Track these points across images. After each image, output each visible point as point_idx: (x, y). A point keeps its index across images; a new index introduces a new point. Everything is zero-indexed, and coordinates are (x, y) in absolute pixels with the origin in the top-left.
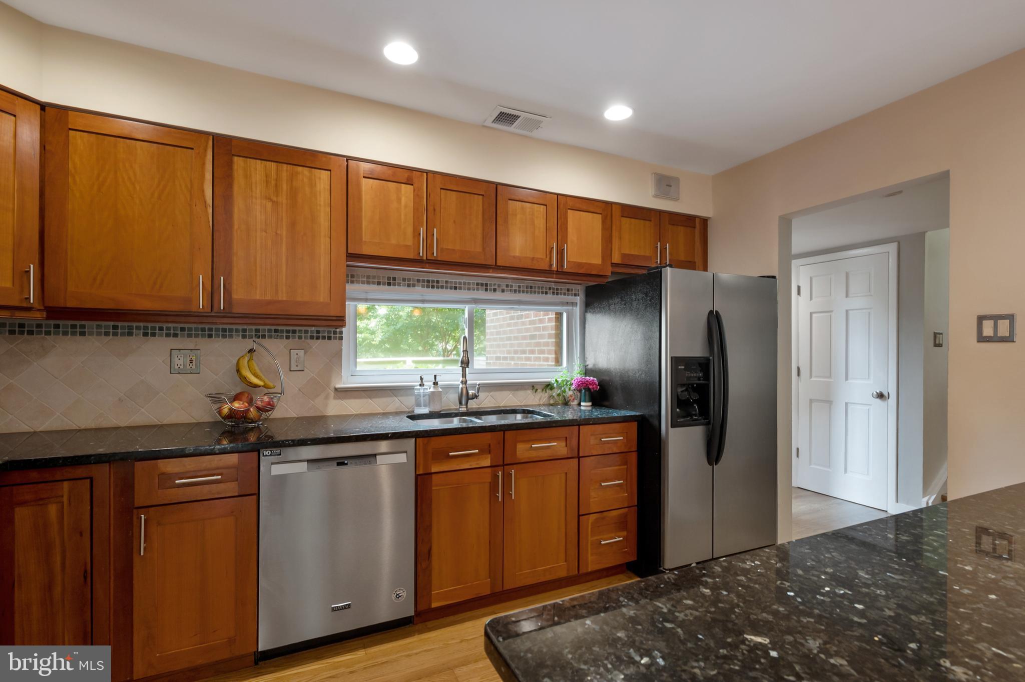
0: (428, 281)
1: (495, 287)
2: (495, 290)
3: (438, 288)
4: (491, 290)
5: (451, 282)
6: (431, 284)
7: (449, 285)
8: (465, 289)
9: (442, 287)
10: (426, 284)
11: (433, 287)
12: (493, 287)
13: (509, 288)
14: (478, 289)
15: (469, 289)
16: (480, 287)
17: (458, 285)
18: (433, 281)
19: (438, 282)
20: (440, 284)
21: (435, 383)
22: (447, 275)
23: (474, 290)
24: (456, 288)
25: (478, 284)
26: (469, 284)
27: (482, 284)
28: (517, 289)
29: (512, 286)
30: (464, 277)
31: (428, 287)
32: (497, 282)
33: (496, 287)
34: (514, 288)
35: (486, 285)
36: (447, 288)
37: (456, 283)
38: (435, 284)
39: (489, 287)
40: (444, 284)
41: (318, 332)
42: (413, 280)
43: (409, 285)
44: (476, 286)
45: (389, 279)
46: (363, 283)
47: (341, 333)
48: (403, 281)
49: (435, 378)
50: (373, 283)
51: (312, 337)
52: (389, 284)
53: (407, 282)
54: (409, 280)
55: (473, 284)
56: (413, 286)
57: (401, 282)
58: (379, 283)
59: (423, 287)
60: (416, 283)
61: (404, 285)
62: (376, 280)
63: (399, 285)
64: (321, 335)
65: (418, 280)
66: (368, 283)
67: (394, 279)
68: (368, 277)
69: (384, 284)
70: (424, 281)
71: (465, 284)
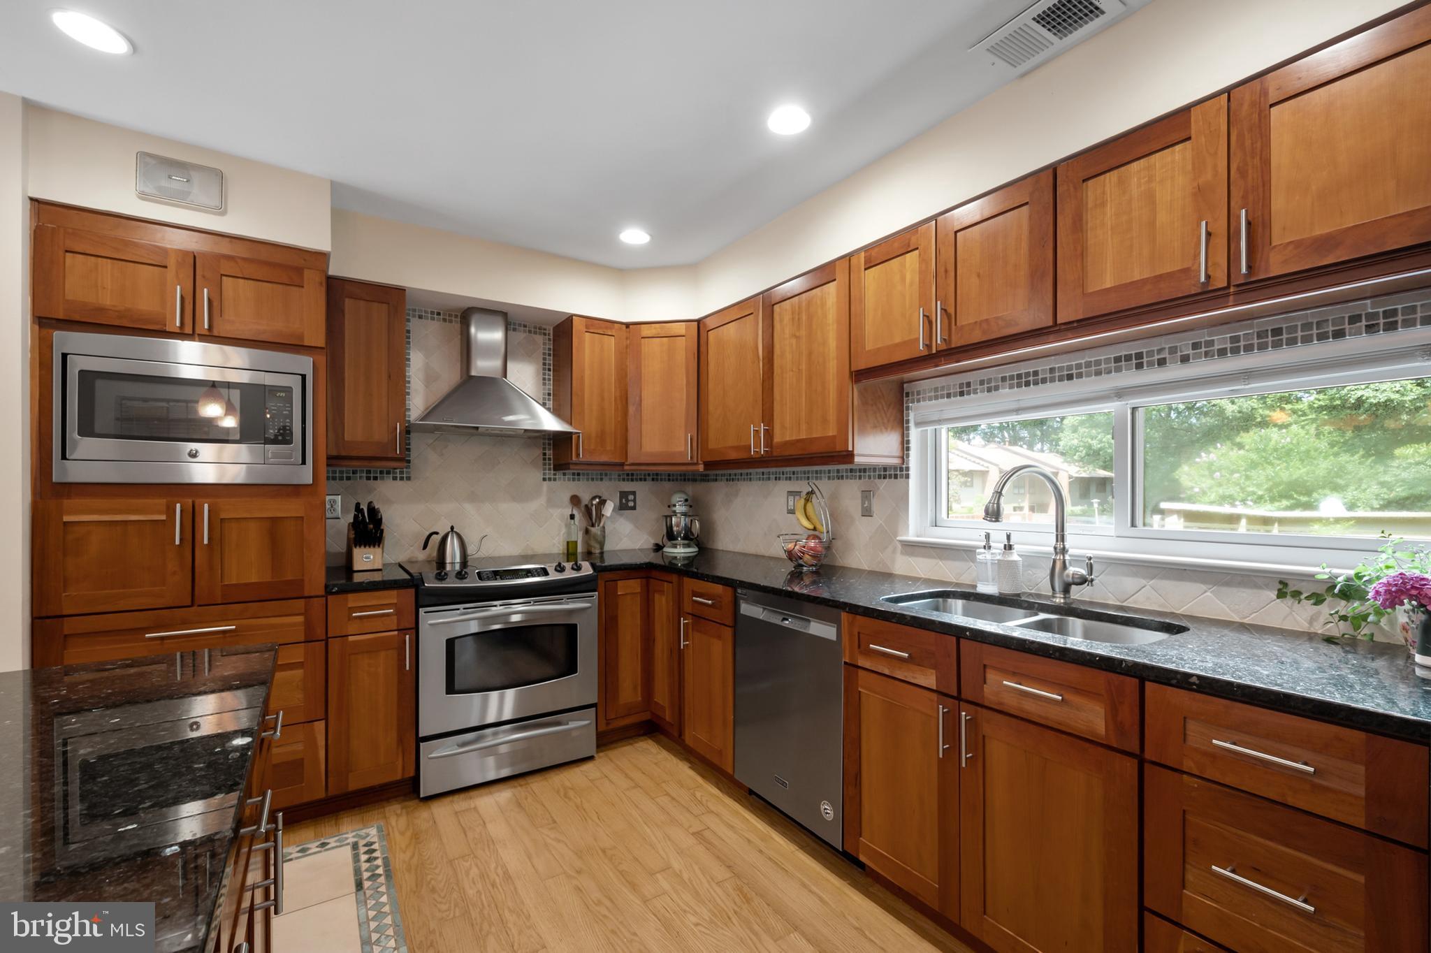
0: (1019, 376)
1: (1162, 356)
2: (1162, 362)
3: (1036, 383)
4: (1150, 364)
5: (1061, 369)
6: (1024, 380)
7: (1057, 374)
8: (1088, 375)
9: (1044, 381)
10: (1016, 381)
11: (1027, 384)
12: (1156, 357)
13: (1203, 349)
14: (1118, 370)
15: (1098, 373)
16: (1123, 363)
17: (1074, 371)
18: (1027, 374)
19: (1036, 373)
20: (1040, 377)
21: (1009, 547)
22: (1053, 358)
23: (1110, 372)
24: (1070, 377)
25: (1117, 360)
26: (1098, 363)
27: (1128, 358)
28: (1229, 345)
29: (1211, 343)
30: (1087, 352)
31: (1019, 386)
32: (1166, 343)
33: (1165, 354)
34: (1216, 347)
35: (1139, 356)
36: (1053, 380)
37: (1070, 368)
38: (1031, 378)
39: (1145, 360)
40: (1048, 375)
41: (885, 469)
42: (996, 379)
43: (989, 390)
44: (1113, 365)
45: (961, 385)
46: (930, 399)
47: (908, 469)
48: (980, 385)
49: (1009, 537)
50: (942, 397)
51: (879, 477)
52: (962, 394)
53: (986, 386)
54: (989, 381)
55: (1107, 361)
56: (997, 388)
57: (978, 387)
58: (949, 396)
59: (1011, 387)
60: (1000, 383)
61: (982, 391)
62: (945, 392)
63: (975, 392)
64: (888, 473)
65: (1004, 379)
66: (936, 398)
67: (969, 384)
68: (936, 389)
69: (955, 396)
70: (1012, 378)
71: (1088, 365)
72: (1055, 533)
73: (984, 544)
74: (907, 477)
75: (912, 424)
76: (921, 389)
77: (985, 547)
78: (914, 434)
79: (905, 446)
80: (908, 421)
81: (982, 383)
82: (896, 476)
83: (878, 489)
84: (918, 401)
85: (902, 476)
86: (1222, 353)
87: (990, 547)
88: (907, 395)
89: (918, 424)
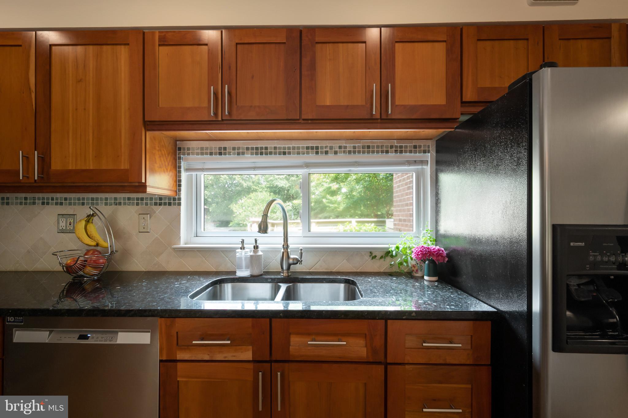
0: (257, 148)
1: (326, 150)
2: (327, 153)
3: (266, 154)
4: (322, 153)
5: (280, 148)
6: (259, 151)
7: (278, 151)
8: (294, 154)
9: (271, 153)
10: (255, 151)
11: (262, 154)
12: (324, 150)
13: (343, 150)
14: (308, 153)
15: (298, 153)
16: (310, 150)
17: (287, 151)
18: (262, 148)
19: (266, 148)
20: (269, 151)
21: (256, 247)
22: (276, 141)
23: (304, 154)
24: (284, 153)
25: (308, 148)
26: (298, 148)
27: (312, 148)
28: (352, 150)
29: (345, 147)
30: (293, 141)
31: (257, 154)
32: (328, 144)
33: (328, 149)
34: (348, 149)
35: (317, 148)
36: (275, 154)
37: (284, 148)
38: (264, 151)
39: (320, 150)
40: (273, 151)
41: (161, 199)
42: (243, 148)
43: (238, 154)
44: (305, 150)
45: (220, 148)
46: (198, 154)
47: (180, 199)
48: (233, 150)
49: (256, 241)
50: (207, 154)
51: (156, 204)
52: (220, 154)
53: (236, 151)
54: (239, 148)
55: (303, 148)
56: (243, 153)
57: (232, 151)
58: (211, 154)
59: (252, 154)
60: (245, 151)
61: (234, 154)
62: (209, 151)
63: (229, 153)
64: (163, 201)
65: (248, 149)
66: (202, 154)
67: (225, 149)
68: (202, 149)
69: (216, 154)
70: (252, 149)
71: (294, 148)
72: (283, 237)
73: (240, 246)
74: (179, 204)
75: (182, 169)
76: (190, 147)
77: (241, 248)
78: (184, 176)
79: (178, 183)
80: (180, 167)
81: (234, 149)
82: (170, 204)
83: (155, 212)
84: (188, 154)
85: (175, 204)
86: (350, 152)
87: (244, 248)
88: (180, 149)
89: (187, 170)
